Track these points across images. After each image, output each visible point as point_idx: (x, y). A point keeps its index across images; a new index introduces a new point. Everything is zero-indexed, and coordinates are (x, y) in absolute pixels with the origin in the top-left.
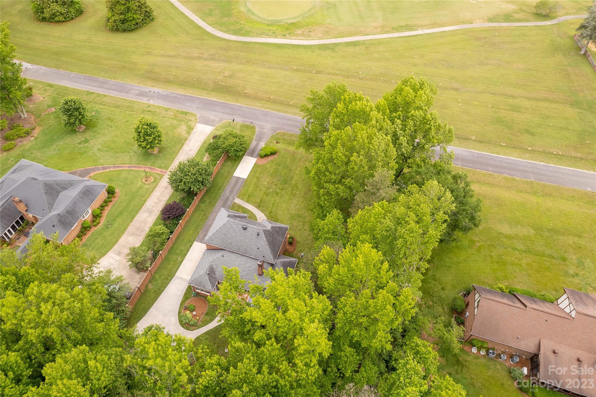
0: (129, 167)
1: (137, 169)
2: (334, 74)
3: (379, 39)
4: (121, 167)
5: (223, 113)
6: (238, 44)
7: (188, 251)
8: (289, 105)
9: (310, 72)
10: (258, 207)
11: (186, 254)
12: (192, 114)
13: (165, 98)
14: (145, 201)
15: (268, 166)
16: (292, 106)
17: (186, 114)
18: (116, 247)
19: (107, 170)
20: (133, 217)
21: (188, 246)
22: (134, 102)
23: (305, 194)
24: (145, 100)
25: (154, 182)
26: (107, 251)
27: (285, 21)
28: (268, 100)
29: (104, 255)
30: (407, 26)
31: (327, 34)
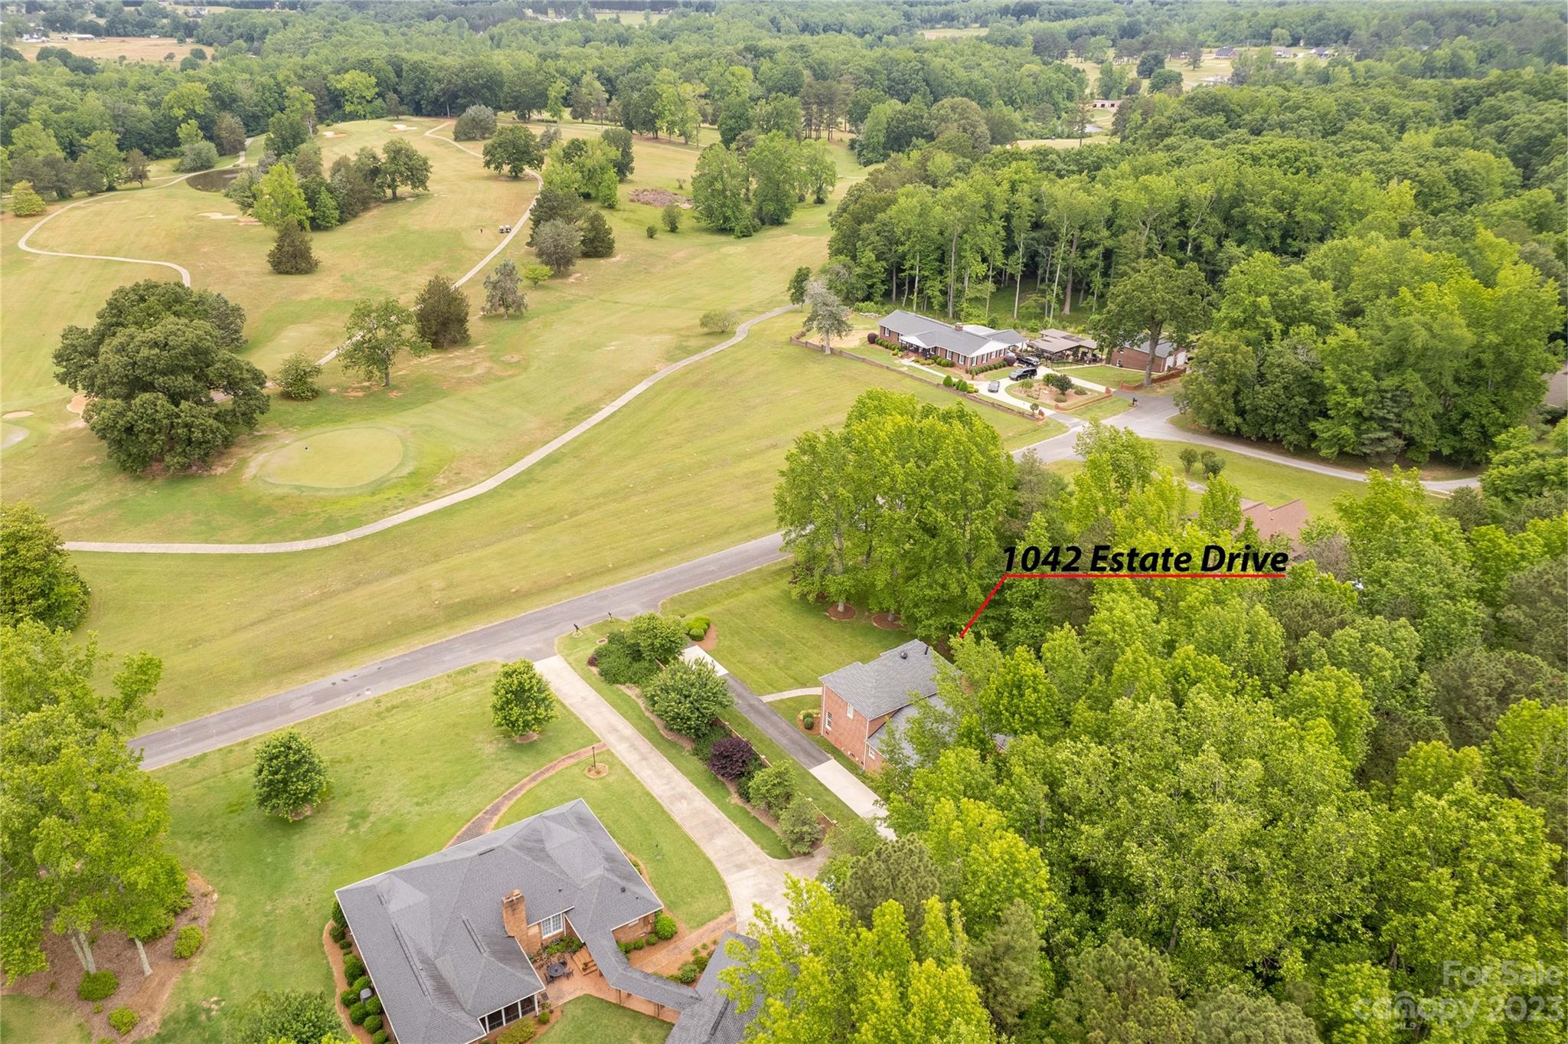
0: (534, 779)
1: (552, 772)
2: (599, 505)
3: (574, 440)
4: (520, 789)
5: (533, 633)
6: (368, 542)
7: (821, 784)
8: (609, 570)
9: (560, 519)
10: (804, 685)
11: (826, 789)
12: (482, 664)
13: (383, 673)
14: (648, 794)
15: (727, 643)
16: (615, 569)
17: (472, 669)
18: (720, 867)
19: (504, 809)
20: (671, 821)
21: (811, 780)
22: (335, 715)
23: (825, 637)
24: (350, 700)
25: (611, 766)
26: (719, 879)
27: (394, 475)
28: (569, 581)
29: (724, 887)
30: (579, 409)
31: (488, 467)
